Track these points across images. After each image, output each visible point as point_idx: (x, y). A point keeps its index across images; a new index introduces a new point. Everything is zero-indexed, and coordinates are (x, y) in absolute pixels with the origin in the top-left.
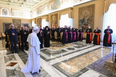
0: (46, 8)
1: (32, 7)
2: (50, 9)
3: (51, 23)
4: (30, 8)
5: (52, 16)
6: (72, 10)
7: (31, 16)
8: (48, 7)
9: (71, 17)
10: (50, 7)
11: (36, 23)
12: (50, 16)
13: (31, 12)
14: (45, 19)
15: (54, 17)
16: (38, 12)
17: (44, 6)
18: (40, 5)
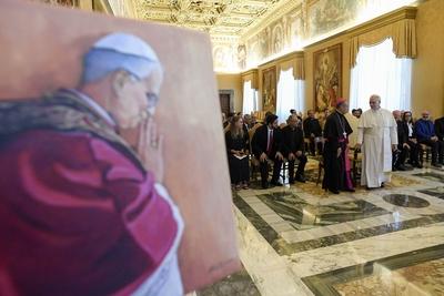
0: (296, 25)
1: (246, 30)
2: (313, 27)
3: (316, 83)
4: (237, 33)
5: (318, 55)
6: (414, 17)
7: (242, 63)
8: (303, 21)
9: (409, 54)
10: (312, 19)
11: (257, 89)
12: (309, 58)
13: (242, 47)
14: (291, 70)
15: (326, 57)
16: (267, 47)
17: (289, 18)
18: (274, 19)
